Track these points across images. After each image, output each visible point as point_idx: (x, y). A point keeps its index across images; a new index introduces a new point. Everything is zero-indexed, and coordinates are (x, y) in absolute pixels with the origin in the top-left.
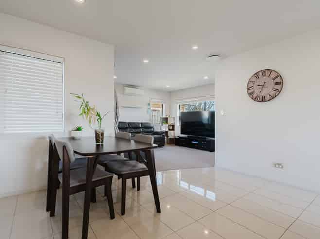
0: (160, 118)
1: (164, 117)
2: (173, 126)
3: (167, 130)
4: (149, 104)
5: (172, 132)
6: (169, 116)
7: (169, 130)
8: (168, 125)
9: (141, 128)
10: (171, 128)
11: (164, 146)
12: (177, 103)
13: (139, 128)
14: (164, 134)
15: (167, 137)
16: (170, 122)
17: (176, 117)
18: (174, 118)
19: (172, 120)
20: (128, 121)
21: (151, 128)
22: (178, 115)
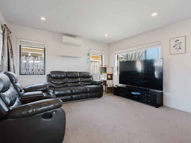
0: (99, 67)
1: (103, 66)
2: (112, 75)
3: (106, 79)
4: (89, 54)
5: (110, 81)
6: (108, 66)
7: (108, 79)
8: (106, 74)
9: (80, 77)
10: (109, 77)
11: (102, 96)
12: (116, 54)
13: (77, 77)
14: (102, 84)
15: (106, 86)
16: (109, 71)
17: (115, 67)
18: (112, 68)
19: (111, 69)
20: (66, 70)
21: (89, 77)
22: (116, 64)
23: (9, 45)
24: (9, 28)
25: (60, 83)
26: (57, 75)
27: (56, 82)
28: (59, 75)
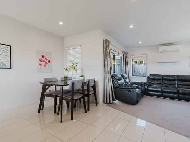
9: (177, 80)
23: (126, 60)
24: (126, 52)
25: (157, 83)
26: (154, 77)
27: (153, 82)
28: (156, 78)
